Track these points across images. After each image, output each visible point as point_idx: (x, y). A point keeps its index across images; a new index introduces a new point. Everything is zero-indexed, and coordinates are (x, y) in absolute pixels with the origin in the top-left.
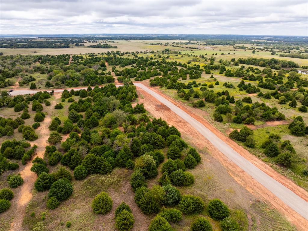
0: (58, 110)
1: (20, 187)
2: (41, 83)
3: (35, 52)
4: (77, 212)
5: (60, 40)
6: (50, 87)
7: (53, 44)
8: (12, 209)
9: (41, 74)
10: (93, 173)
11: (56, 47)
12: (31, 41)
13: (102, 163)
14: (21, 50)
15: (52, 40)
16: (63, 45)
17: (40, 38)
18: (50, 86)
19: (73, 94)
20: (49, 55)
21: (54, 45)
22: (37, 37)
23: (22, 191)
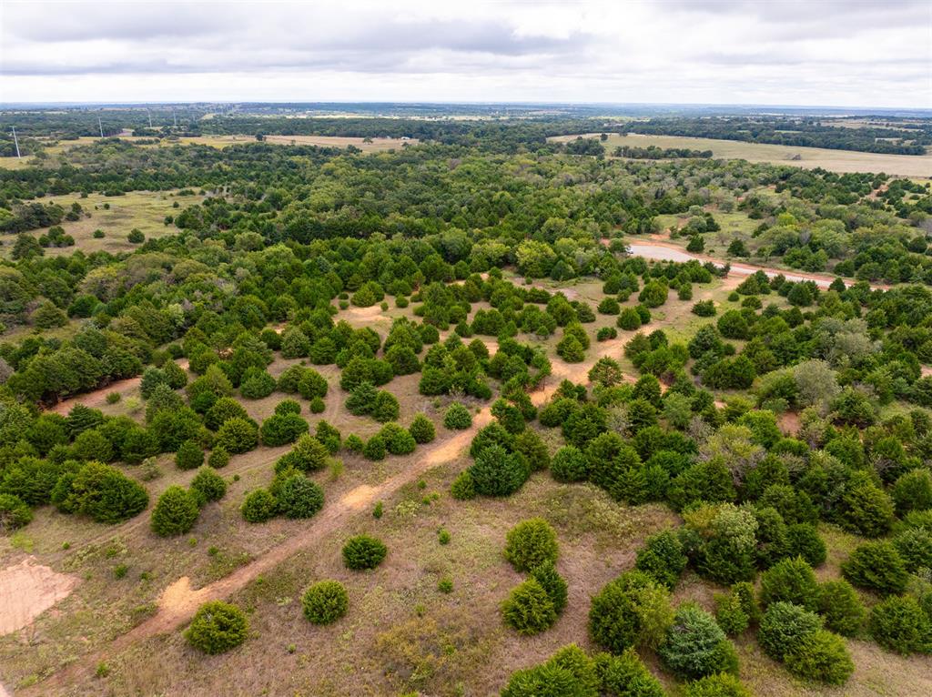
0: (697, 317)
1: (457, 431)
2: (723, 242)
3: (797, 158)
4: (484, 532)
5: (917, 128)
6: (738, 255)
7: (877, 139)
8: (412, 458)
9: (751, 217)
10: (595, 482)
11: (878, 149)
12: (819, 124)
13: (626, 469)
14: (765, 149)
15: (887, 125)
16: (908, 143)
17: (855, 118)
18: (740, 253)
19: (775, 289)
20: (822, 169)
21: (878, 142)
22: (846, 116)
23: (453, 440)
